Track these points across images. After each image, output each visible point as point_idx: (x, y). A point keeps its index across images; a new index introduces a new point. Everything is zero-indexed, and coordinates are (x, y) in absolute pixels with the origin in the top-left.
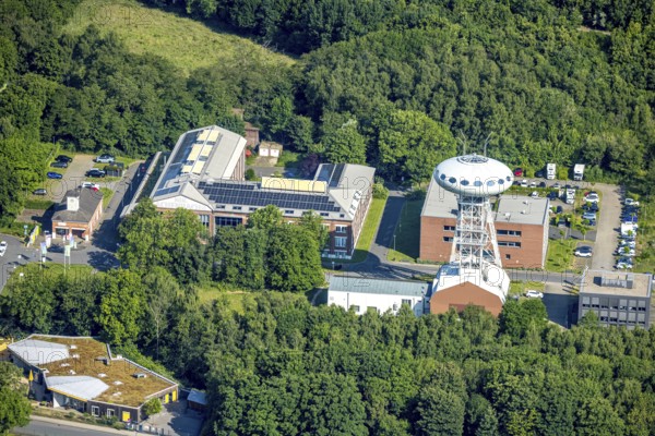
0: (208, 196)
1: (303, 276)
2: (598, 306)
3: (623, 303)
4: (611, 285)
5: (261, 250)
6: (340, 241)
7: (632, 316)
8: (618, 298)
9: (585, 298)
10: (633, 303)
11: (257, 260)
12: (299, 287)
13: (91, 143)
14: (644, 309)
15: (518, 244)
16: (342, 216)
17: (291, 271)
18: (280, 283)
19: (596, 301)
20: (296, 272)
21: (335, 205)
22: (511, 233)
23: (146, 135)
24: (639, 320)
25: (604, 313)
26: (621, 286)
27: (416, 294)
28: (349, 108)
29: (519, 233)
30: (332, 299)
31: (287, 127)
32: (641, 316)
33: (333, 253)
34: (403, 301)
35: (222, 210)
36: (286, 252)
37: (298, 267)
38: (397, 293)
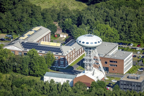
0: (23, 46)
1: (40, 72)
2: (125, 85)
3: (133, 84)
4: (131, 78)
5: (27, 63)
6: (62, 62)
7: (136, 88)
8: (132, 82)
9: (121, 82)
10: (136, 84)
11: (26, 66)
12: (38, 75)
13: (6, 31)
14: (140, 86)
15: (116, 66)
16: (62, 54)
17: (36, 70)
18: (33, 74)
19: (125, 83)
20: (38, 70)
21: (61, 51)
22: (114, 62)
23: (23, 29)
24: (138, 90)
25: (127, 87)
26: (134, 79)
27: (71, 78)
28: (88, 23)
29: (116, 62)
30: (45, 79)
31: (69, 28)
32: (139, 88)
33: (59, 66)
34: (67, 80)
35: (26, 51)
36: (35, 63)
37: (38, 69)
38: (65, 78)
